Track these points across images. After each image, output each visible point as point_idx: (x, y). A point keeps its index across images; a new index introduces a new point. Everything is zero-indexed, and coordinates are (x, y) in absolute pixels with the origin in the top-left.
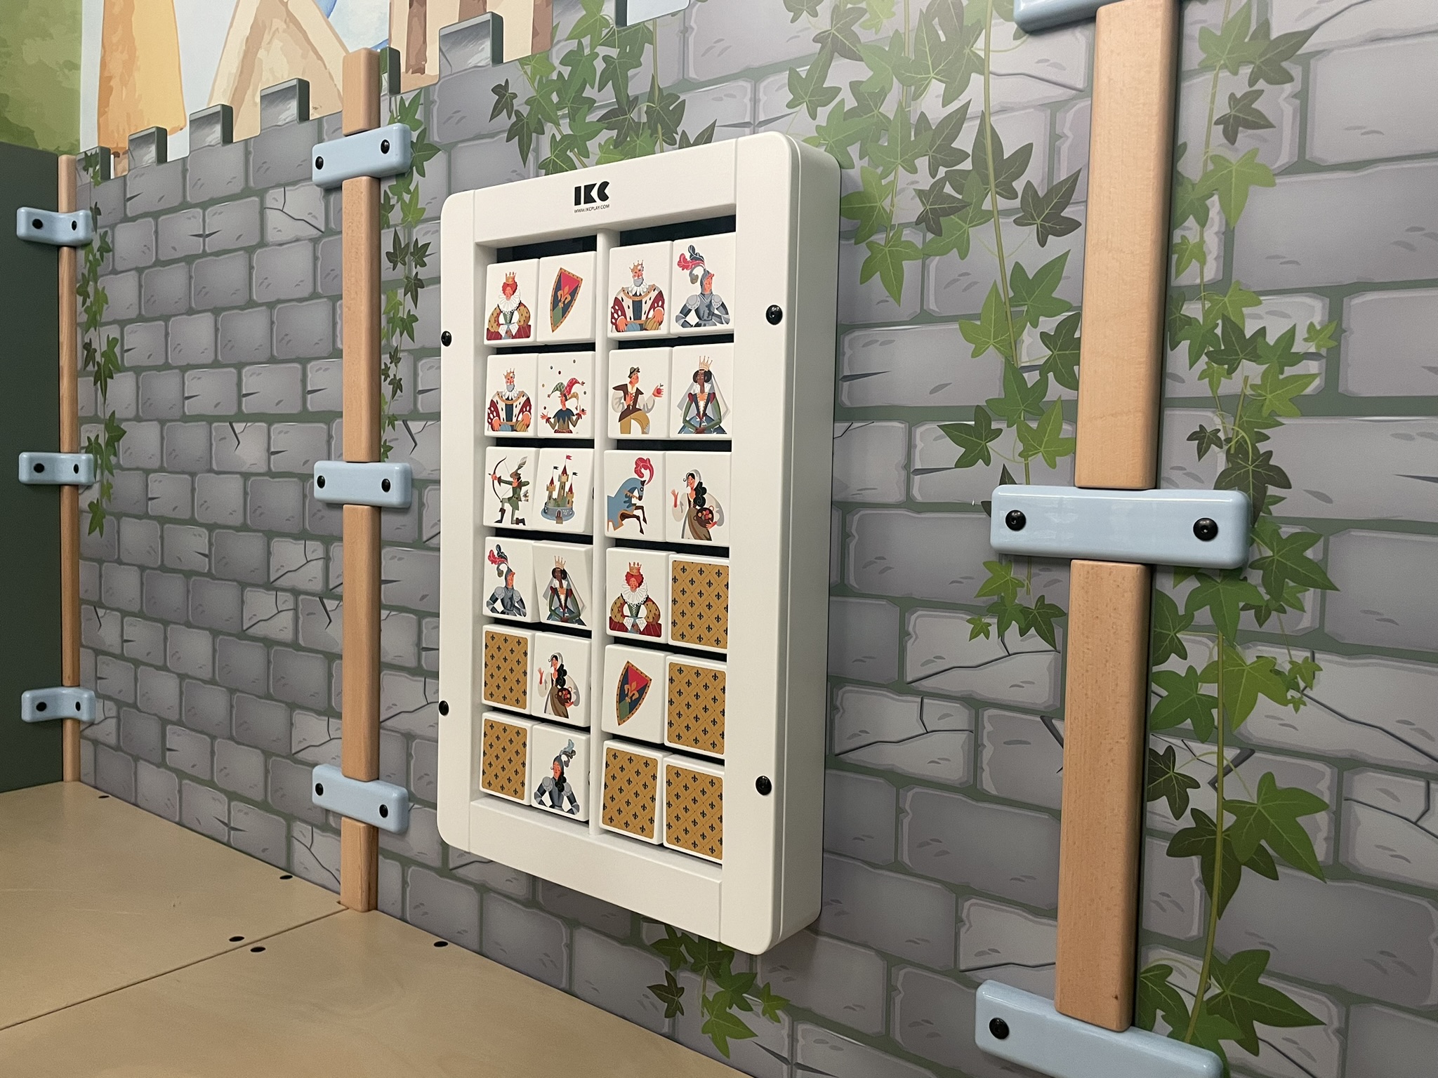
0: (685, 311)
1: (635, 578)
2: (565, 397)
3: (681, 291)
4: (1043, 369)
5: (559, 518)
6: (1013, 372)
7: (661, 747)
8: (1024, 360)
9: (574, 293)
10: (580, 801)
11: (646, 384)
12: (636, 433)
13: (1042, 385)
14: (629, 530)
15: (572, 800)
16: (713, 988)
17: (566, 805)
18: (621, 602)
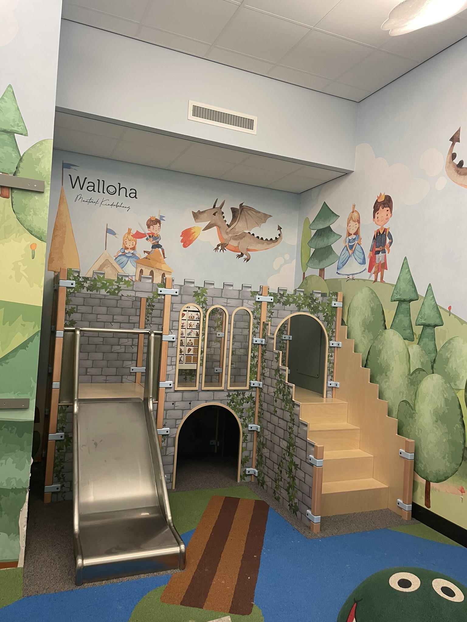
0: (197, 318)
1: (190, 340)
2: (183, 324)
3: (196, 316)
4: (220, 324)
5: (182, 335)
6: (218, 324)
7: (192, 355)
8: (219, 324)
9: (184, 315)
10: (183, 361)
11: (192, 324)
12: (191, 328)
13: (220, 325)
14: (190, 336)
15: (182, 361)
16: (190, 377)
17: (181, 362)
18: (189, 342)
